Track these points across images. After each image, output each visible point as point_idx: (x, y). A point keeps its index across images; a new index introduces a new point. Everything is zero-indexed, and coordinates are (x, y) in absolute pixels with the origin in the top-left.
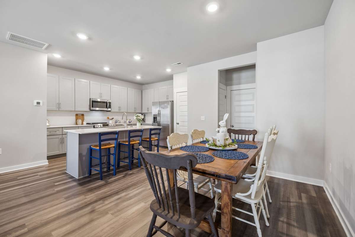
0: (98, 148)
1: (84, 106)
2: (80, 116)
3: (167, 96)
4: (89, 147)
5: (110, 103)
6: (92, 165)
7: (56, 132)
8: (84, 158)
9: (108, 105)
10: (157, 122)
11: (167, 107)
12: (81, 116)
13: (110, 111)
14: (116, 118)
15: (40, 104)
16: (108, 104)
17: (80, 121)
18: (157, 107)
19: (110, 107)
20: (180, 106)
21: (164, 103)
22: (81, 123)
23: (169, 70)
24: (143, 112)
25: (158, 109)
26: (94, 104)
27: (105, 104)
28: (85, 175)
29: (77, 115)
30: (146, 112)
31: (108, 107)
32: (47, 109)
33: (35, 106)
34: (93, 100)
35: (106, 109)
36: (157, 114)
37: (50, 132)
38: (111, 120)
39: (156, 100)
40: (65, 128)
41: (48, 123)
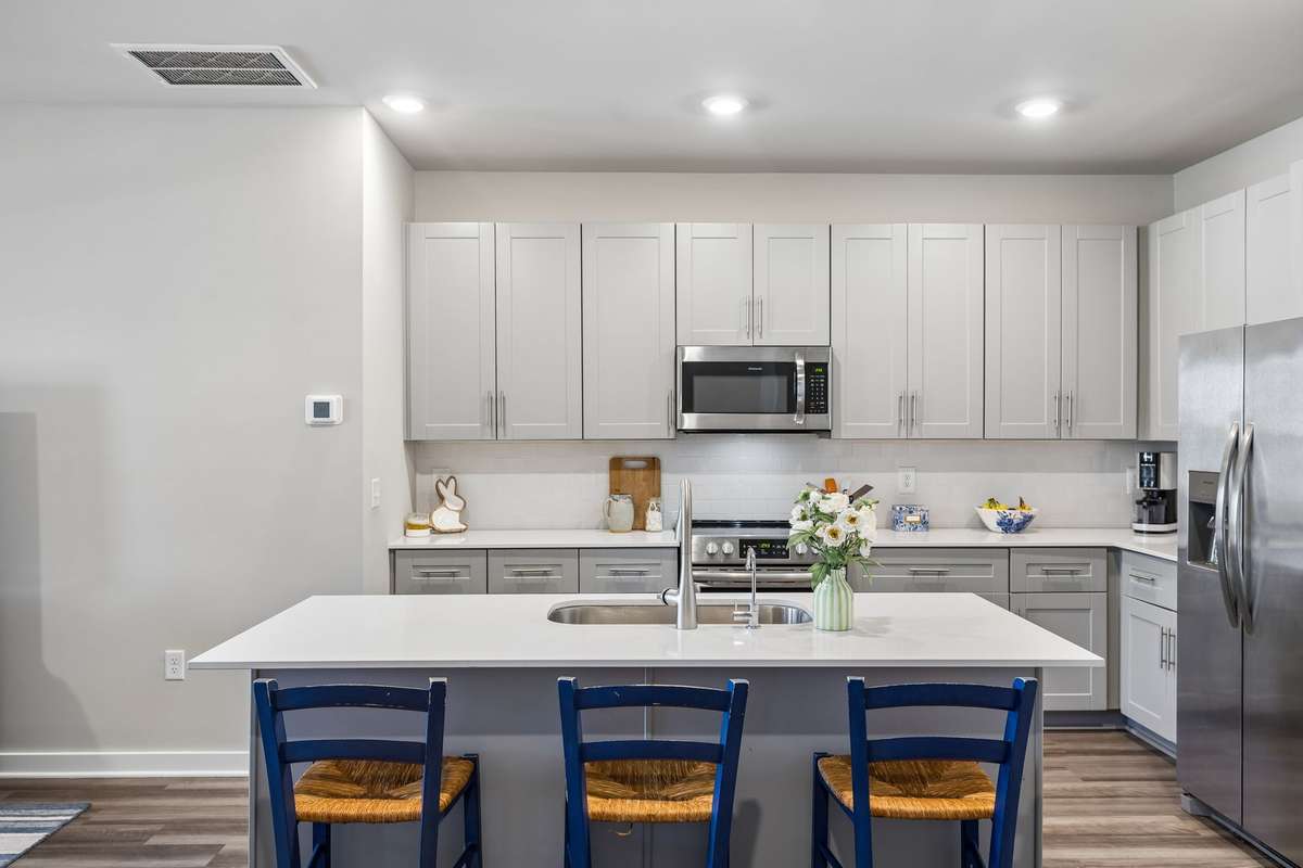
2: (634, 472)
5: (820, 370)
7: (453, 574)
9: (802, 390)
12: (641, 474)
13: (827, 433)
14: (902, 482)
15: (328, 416)
16: (802, 375)
19: (820, 401)
22: (628, 520)
26: (696, 382)
29: (616, 464)
33: (312, 425)
34: (687, 360)
35: (788, 420)
40: (505, 556)
41: (460, 512)
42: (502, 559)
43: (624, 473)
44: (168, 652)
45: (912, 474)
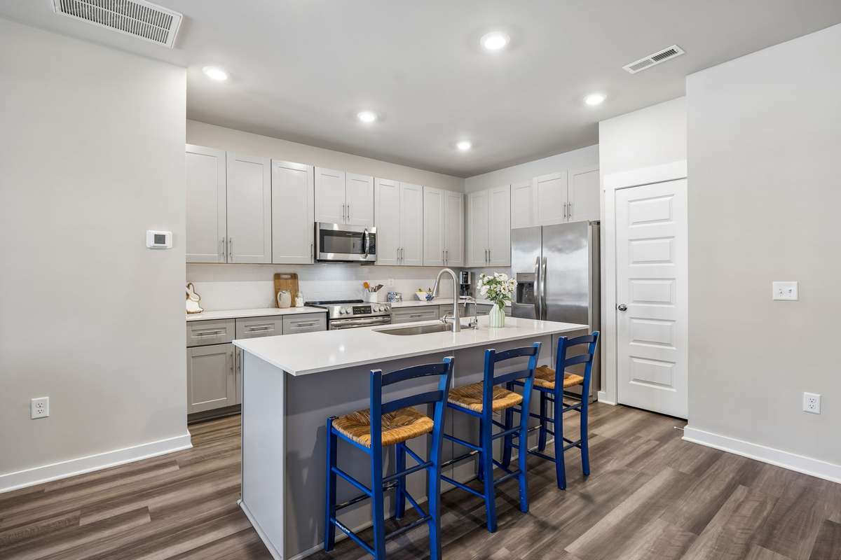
0: (366, 440)
1: (299, 249)
2: (286, 280)
3: (568, 207)
4: (325, 423)
5: (373, 236)
6: (337, 503)
7: (216, 333)
8: (305, 473)
9: (368, 245)
10: (532, 300)
11: (578, 247)
12: (290, 281)
13: (372, 263)
14: (390, 284)
15: (164, 243)
16: (368, 238)
17: (286, 297)
18: (532, 249)
19: (373, 250)
20: (631, 240)
21: (560, 230)
22: (289, 303)
23: (595, 100)
24: (470, 265)
25: (537, 253)
26: (325, 239)
27: (358, 241)
28: (312, 547)
29: (277, 276)
30: (481, 263)
31: (367, 249)
32: (187, 258)
33: (151, 249)
34: (323, 228)
35: (360, 257)
36: (533, 269)
37: (201, 334)
38: (375, 291)
39: (521, 223)
40: (245, 321)
41: (198, 302)
42: (243, 323)
43: (281, 281)
44: (33, 399)
45: (393, 280)
